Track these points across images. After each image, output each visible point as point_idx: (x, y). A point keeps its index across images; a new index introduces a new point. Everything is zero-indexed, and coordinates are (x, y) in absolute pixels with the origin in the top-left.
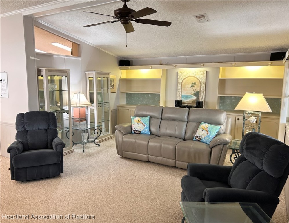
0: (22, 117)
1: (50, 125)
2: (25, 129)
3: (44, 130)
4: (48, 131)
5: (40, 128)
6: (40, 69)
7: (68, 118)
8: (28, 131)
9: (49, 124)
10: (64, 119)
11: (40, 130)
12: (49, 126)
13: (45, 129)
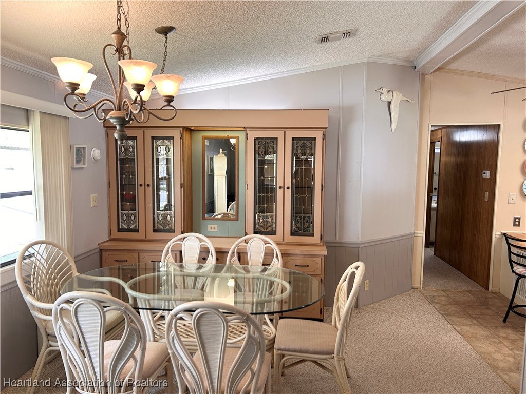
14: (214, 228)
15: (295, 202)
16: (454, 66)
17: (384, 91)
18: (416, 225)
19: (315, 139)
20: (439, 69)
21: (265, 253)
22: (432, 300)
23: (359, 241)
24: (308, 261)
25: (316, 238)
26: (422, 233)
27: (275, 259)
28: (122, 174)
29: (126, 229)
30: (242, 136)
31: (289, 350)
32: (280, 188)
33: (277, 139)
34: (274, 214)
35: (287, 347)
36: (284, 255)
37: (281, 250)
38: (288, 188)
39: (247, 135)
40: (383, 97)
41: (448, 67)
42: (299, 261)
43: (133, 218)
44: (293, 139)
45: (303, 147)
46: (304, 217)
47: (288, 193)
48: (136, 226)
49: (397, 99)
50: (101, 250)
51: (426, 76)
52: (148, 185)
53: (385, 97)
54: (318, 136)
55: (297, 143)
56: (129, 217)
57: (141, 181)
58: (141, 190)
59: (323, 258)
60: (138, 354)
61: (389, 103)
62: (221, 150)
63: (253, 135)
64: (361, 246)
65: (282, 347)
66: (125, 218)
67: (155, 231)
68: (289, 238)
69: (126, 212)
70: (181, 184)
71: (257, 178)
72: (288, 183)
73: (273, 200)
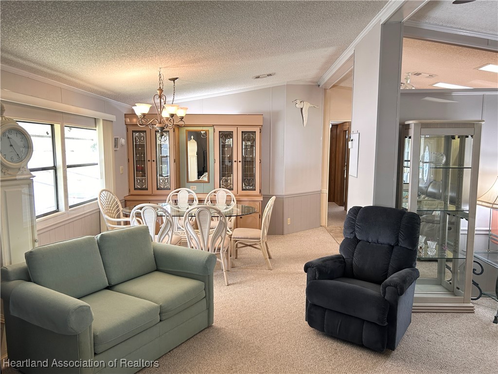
0: (354, 214)
1: (400, 239)
2: (355, 236)
3: (387, 246)
4: (395, 250)
5: (380, 241)
6: (407, 123)
7: (467, 233)
8: (360, 241)
9: (397, 237)
10: (461, 232)
11: (380, 245)
12: (398, 241)
13: (391, 245)
14: (195, 188)
15: (244, 170)
16: (342, 84)
17: (298, 102)
18: (322, 186)
19: (255, 132)
20: (334, 86)
21: (226, 200)
22: (330, 232)
23: (284, 194)
24: (252, 204)
25: (257, 192)
26: (326, 191)
27: (232, 202)
28: (136, 154)
29: (139, 188)
30: (211, 130)
31: (238, 238)
32: (235, 161)
33: (233, 132)
34: (232, 178)
35: (238, 237)
36: (238, 201)
37: (236, 198)
38: (240, 162)
39: (214, 129)
40: (297, 105)
41: (340, 85)
42: (246, 204)
43: (144, 181)
44: (242, 132)
45: (248, 137)
46: (250, 179)
47: (240, 164)
48: (146, 187)
49: (306, 106)
50: (125, 200)
51: (327, 90)
52: (154, 161)
53: (299, 106)
54: (257, 130)
55: (245, 134)
56: (141, 181)
57: (149, 158)
58: (149, 163)
59: (261, 202)
60: (170, 233)
61: (302, 109)
62: (192, 137)
63: (218, 129)
64: (284, 197)
65: (235, 237)
66: (139, 181)
67: (158, 189)
68: (241, 192)
69: (139, 178)
70: (174, 160)
71: (221, 156)
72: (240, 159)
73: (230, 169)
